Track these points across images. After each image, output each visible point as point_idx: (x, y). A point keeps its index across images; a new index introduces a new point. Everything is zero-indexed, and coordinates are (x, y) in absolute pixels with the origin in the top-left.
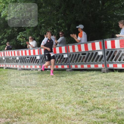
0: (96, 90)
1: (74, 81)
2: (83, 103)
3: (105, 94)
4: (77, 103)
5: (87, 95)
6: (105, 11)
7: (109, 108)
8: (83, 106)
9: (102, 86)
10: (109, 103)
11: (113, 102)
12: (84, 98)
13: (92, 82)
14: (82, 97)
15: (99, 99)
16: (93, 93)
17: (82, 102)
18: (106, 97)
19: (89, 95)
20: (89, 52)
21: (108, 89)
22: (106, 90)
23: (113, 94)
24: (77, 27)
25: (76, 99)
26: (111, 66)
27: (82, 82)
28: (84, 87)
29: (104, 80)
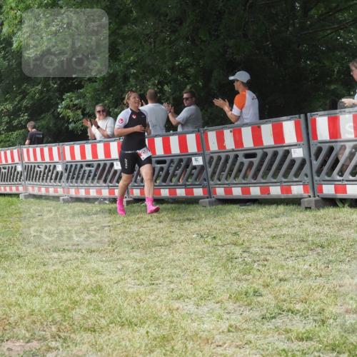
0: (286, 259)
1: (221, 233)
2: (247, 298)
3: (312, 270)
4: (231, 296)
5: (258, 274)
6: (311, 31)
7: (323, 310)
8: (249, 305)
9: (303, 247)
10: (322, 295)
11: (336, 294)
12: (252, 283)
13: (273, 237)
14: (247, 280)
15: (296, 286)
16: (276, 268)
17: (246, 293)
18: (316, 279)
19: (267, 274)
20: (265, 150)
21: (320, 257)
22: (315, 260)
23: (334, 271)
24: (231, 78)
25: (228, 286)
26: (328, 190)
27: (244, 236)
28: (251, 250)
29: (309, 230)
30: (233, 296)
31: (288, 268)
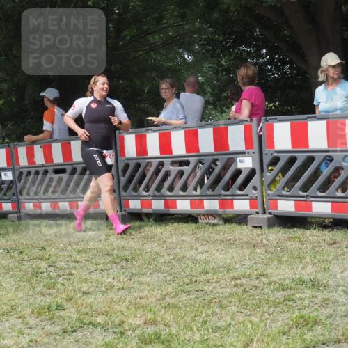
0: (90, 273)
1: (28, 248)
2: (49, 312)
3: (115, 283)
4: (33, 310)
5: (62, 288)
6: (122, 52)
7: (123, 322)
8: (50, 319)
9: (107, 261)
10: (123, 308)
11: (136, 306)
12: (55, 298)
13: (80, 251)
14: (50, 294)
15: (98, 300)
16: (80, 281)
17: (49, 307)
18: (118, 291)
19: (70, 288)
20: (74, 166)
21: (123, 271)
22: (119, 273)
23: (135, 284)
24: (42, 94)
25: (31, 300)
26: (135, 205)
27: (51, 251)
28: (58, 264)
29: (114, 244)
30: (36, 311)
31: (91, 282)
